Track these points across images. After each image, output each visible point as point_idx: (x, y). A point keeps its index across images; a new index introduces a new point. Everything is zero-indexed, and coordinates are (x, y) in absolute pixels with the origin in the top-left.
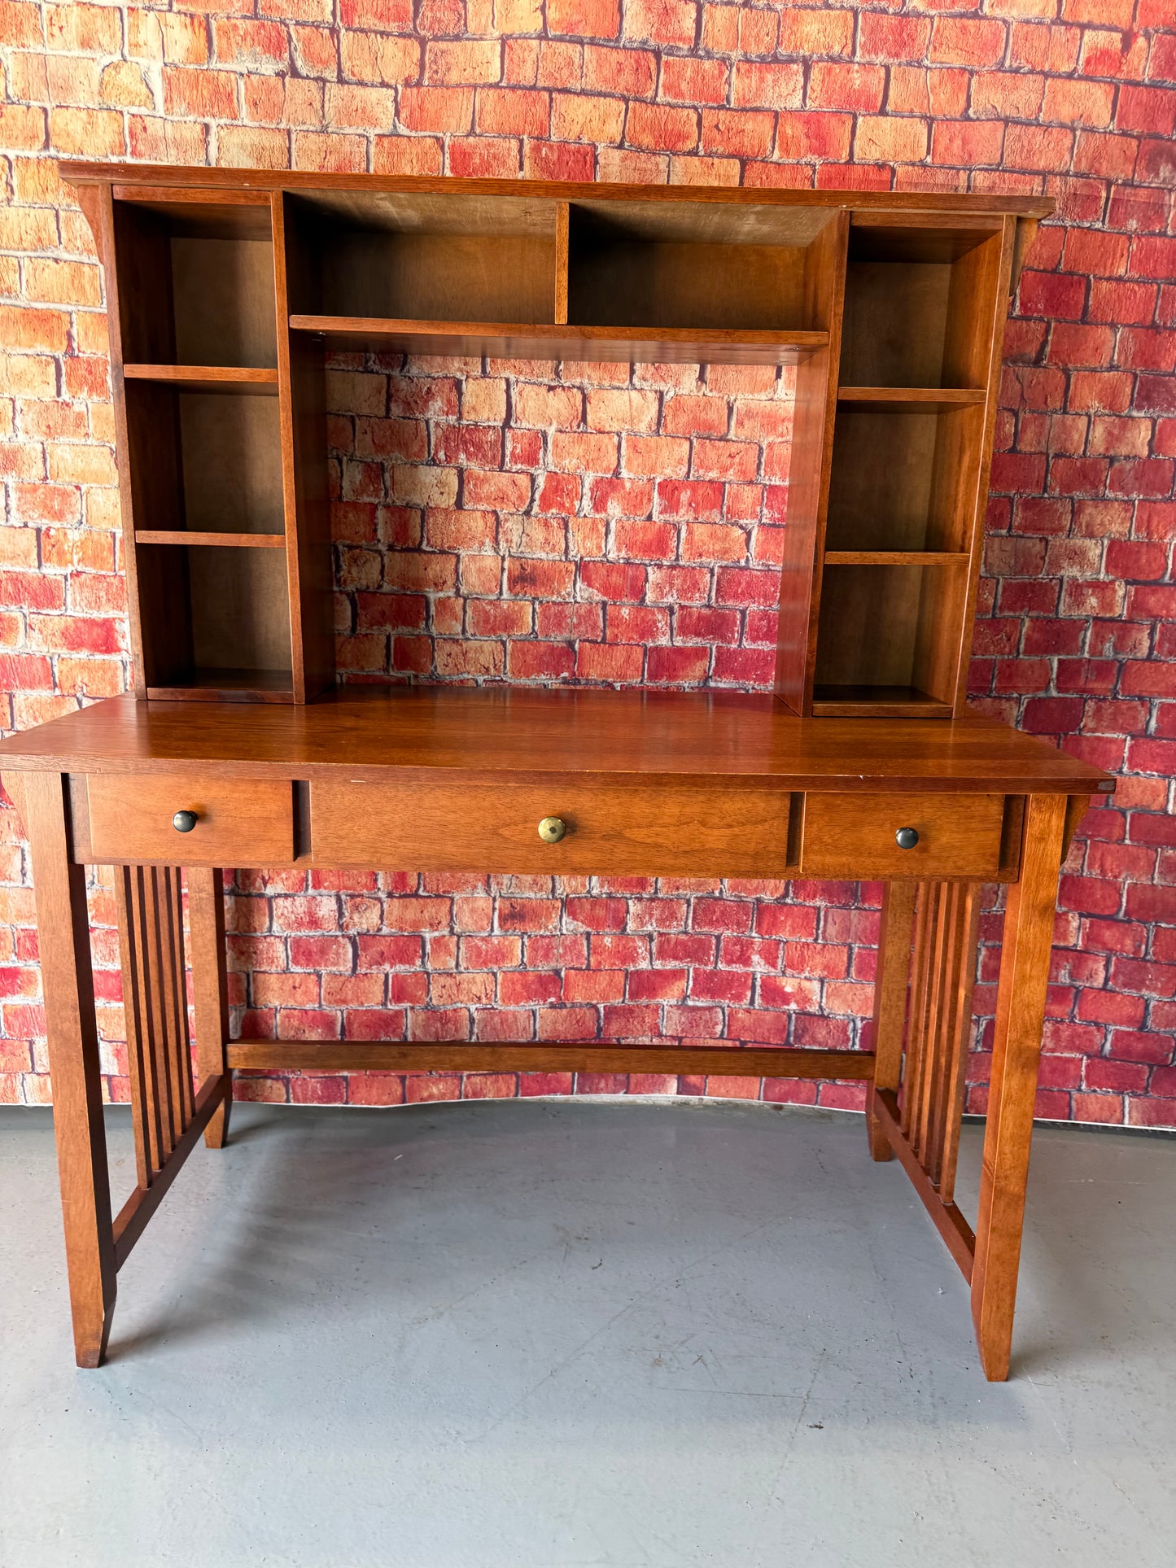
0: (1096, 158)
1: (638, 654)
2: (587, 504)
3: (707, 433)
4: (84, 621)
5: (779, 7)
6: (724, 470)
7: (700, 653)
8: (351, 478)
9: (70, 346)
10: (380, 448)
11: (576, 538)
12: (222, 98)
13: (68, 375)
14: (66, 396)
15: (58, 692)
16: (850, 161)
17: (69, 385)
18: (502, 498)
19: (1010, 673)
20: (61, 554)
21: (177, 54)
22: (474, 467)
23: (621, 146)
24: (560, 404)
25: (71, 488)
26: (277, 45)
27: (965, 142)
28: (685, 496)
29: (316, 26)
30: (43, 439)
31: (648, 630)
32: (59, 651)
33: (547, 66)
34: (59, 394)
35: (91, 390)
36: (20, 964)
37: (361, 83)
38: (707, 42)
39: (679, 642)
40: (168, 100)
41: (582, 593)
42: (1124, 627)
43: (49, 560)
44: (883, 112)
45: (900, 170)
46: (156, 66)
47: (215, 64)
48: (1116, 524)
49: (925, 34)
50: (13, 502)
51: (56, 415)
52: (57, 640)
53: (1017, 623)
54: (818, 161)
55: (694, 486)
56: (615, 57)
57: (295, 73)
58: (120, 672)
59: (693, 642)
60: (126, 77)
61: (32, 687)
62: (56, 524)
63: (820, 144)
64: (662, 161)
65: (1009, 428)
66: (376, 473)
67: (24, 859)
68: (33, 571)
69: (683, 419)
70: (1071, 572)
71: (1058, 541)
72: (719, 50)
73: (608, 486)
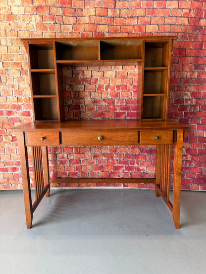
0: (186, 30)
2: (105, 89)
4: (25, 111)
6: (127, 83)
7: (124, 113)
8: (67, 87)
9: (22, 68)
10: (71, 82)
11: (103, 95)
12: (45, 28)
13: (22, 72)
14: (21, 76)
15: (21, 123)
16: (146, 32)
17: (22, 74)
18: (91, 89)
19: (176, 115)
20: (21, 101)
21: (38, 21)
22: (87, 84)
23: (108, 33)
24: (100, 74)
25: (22, 90)
26: (53, 19)
27: (164, 28)
28: (121, 87)
29: (59, 16)
30: (18, 83)
32: (21, 116)
33: (96, 20)
35: (25, 75)
36: (16, 167)
37: (67, 24)
38: (122, 15)
39: (120, 111)
40: (36, 29)
41: (104, 104)
42: (195, 106)
43: (19, 102)
44: (150, 24)
45: (154, 33)
46: (35, 23)
47: (44, 22)
48: (193, 89)
49: (157, 11)
50: (14, 93)
51: (20, 79)
53: (177, 106)
54: (140, 33)
55: (122, 86)
56: (107, 19)
57: (56, 23)
58: (31, 119)
60: (30, 25)
61: (17, 122)
62: (20, 96)
63: (141, 30)
64: (115, 34)
65: (174, 74)
66: (71, 86)
68: (17, 104)
69: (120, 75)
70: (185, 97)
71: (183, 92)
72: (124, 16)
73: (108, 86)
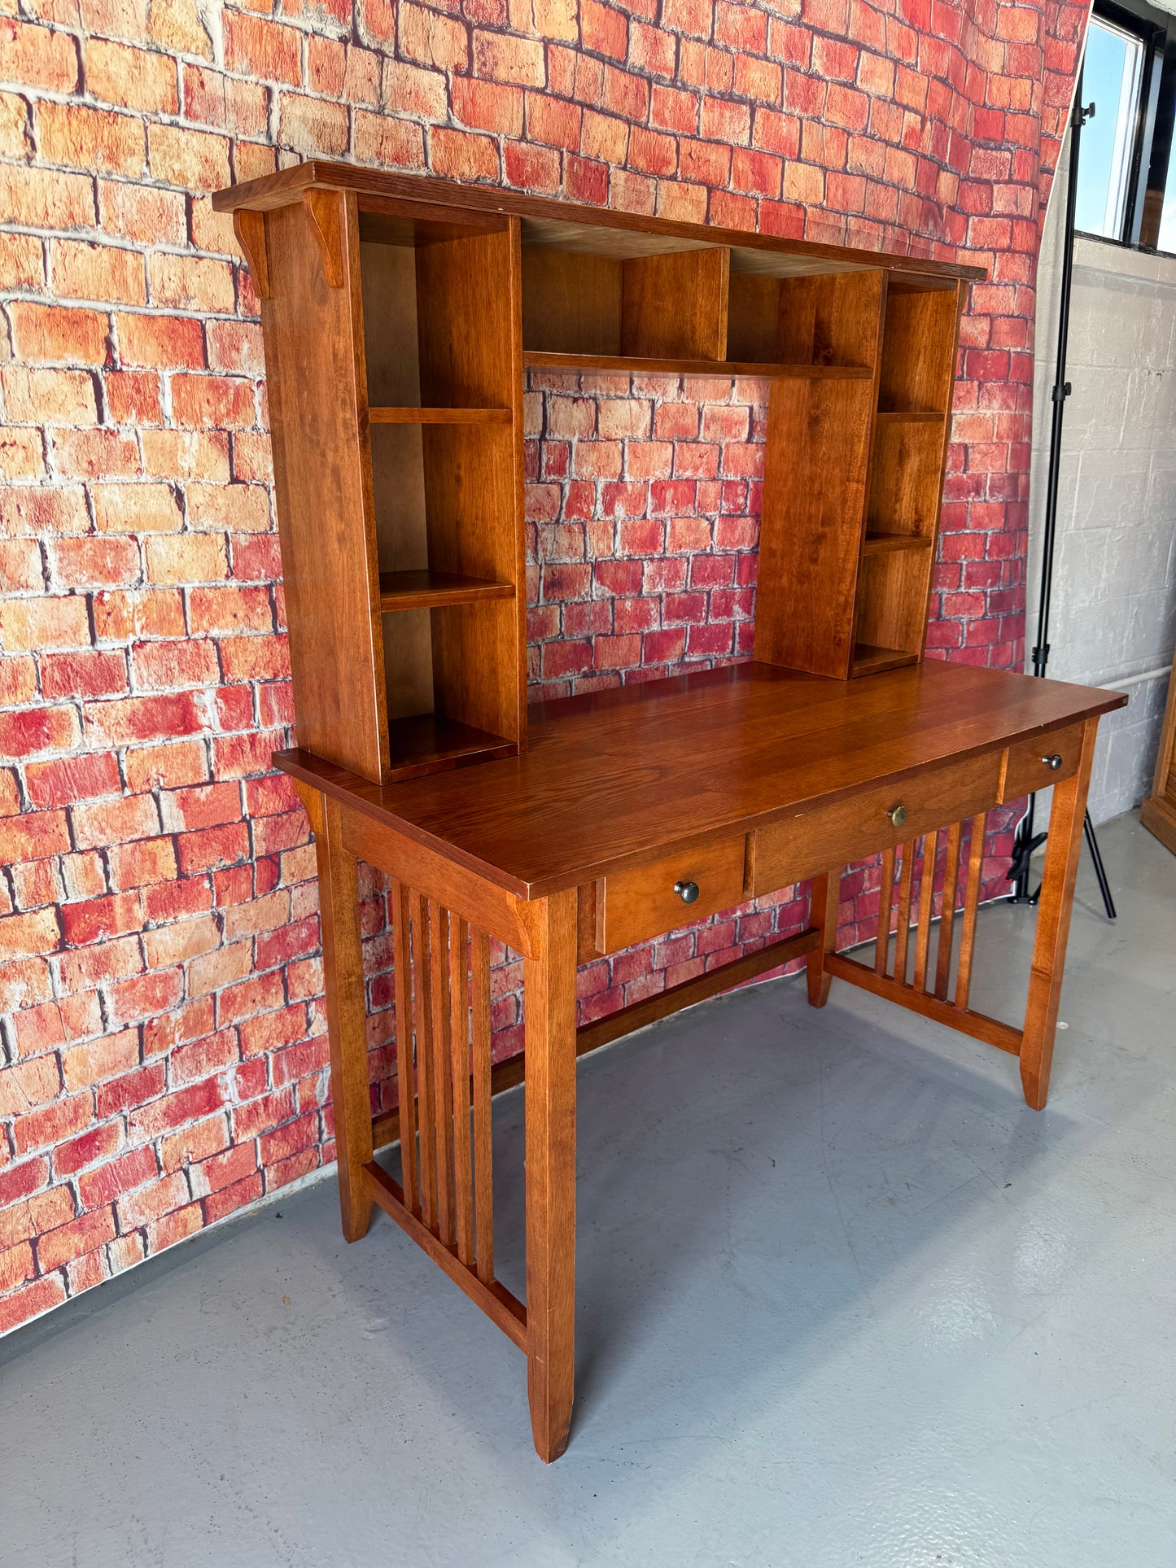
0: (907, 213)
1: (637, 641)
2: (600, 507)
3: (684, 437)
4: (156, 700)
5: (734, 50)
6: (696, 469)
7: (679, 633)
9: (109, 356)
11: (592, 540)
12: (285, 59)
13: (111, 395)
14: (110, 422)
15: (128, 792)
16: (780, 200)
17: (113, 407)
20: (119, 623)
23: (624, 168)
24: (581, 415)
25: (124, 539)
26: (342, 5)
27: (844, 190)
28: (669, 494)
30: (85, 479)
31: (643, 619)
32: (127, 742)
33: (582, 80)
34: (101, 420)
35: (140, 413)
36: (101, 1123)
37: (415, 63)
38: (683, 74)
39: (666, 626)
40: (229, 51)
41: (597, 591)
43: (104, 632)
44: (799, 159)
45: (810, 210)
46: (216, 6)
47: (281, 17)
49: (822, 94)
50: (53, 564)
51: (99, 446)
52: (123, 730)
54: (760, 197)
55: (675, 485)
56: (623, 79)
57: (358, 43)
58: (203, 753)
59: (676, 624)
61: (94, 794)
62: (111, 586)
63: (762, 183)
64: (651, 182)
67: (102, 1002)
68: (85, 649)
69: (668, 425)
72: (692, 83)
73: (615, 490)
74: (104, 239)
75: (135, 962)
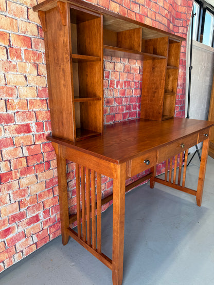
1: (122, 115)
3: (129, 72)
4: (21, 125)
6: (130, 79)
9: (10, 44)
13: (10, 53)
14: (10, 59)
15: (15, 147)
17: (11, 56)
20: (12, 107)
25: (14, 87)
27: (155, 24)
28: (127, 84)
30: (4, 72)
31: (123, 110)
32: (15, 135)
34: (8, 58)
35: (17, 58)
36: (11, 226)
41: (115, 104)
43: (9, 109)
44: (148, 17)
49: (151, 4)
51: (7, 65)
52: (14, 132)
58: (32, 138)
59: (127, 111)
61: (7, 147)
62: (11, 98)
67: (10, 196)
68: (5, 113)
69: (126, 69)
73: (118, 82)
74: (8, 15)
75: (17, 187)
